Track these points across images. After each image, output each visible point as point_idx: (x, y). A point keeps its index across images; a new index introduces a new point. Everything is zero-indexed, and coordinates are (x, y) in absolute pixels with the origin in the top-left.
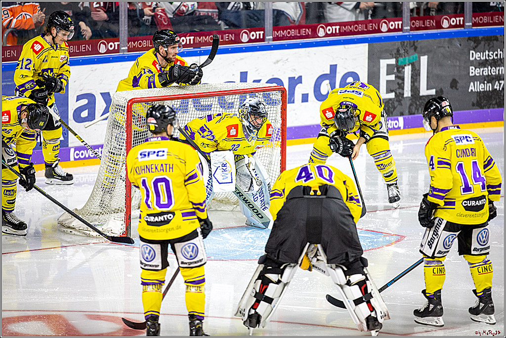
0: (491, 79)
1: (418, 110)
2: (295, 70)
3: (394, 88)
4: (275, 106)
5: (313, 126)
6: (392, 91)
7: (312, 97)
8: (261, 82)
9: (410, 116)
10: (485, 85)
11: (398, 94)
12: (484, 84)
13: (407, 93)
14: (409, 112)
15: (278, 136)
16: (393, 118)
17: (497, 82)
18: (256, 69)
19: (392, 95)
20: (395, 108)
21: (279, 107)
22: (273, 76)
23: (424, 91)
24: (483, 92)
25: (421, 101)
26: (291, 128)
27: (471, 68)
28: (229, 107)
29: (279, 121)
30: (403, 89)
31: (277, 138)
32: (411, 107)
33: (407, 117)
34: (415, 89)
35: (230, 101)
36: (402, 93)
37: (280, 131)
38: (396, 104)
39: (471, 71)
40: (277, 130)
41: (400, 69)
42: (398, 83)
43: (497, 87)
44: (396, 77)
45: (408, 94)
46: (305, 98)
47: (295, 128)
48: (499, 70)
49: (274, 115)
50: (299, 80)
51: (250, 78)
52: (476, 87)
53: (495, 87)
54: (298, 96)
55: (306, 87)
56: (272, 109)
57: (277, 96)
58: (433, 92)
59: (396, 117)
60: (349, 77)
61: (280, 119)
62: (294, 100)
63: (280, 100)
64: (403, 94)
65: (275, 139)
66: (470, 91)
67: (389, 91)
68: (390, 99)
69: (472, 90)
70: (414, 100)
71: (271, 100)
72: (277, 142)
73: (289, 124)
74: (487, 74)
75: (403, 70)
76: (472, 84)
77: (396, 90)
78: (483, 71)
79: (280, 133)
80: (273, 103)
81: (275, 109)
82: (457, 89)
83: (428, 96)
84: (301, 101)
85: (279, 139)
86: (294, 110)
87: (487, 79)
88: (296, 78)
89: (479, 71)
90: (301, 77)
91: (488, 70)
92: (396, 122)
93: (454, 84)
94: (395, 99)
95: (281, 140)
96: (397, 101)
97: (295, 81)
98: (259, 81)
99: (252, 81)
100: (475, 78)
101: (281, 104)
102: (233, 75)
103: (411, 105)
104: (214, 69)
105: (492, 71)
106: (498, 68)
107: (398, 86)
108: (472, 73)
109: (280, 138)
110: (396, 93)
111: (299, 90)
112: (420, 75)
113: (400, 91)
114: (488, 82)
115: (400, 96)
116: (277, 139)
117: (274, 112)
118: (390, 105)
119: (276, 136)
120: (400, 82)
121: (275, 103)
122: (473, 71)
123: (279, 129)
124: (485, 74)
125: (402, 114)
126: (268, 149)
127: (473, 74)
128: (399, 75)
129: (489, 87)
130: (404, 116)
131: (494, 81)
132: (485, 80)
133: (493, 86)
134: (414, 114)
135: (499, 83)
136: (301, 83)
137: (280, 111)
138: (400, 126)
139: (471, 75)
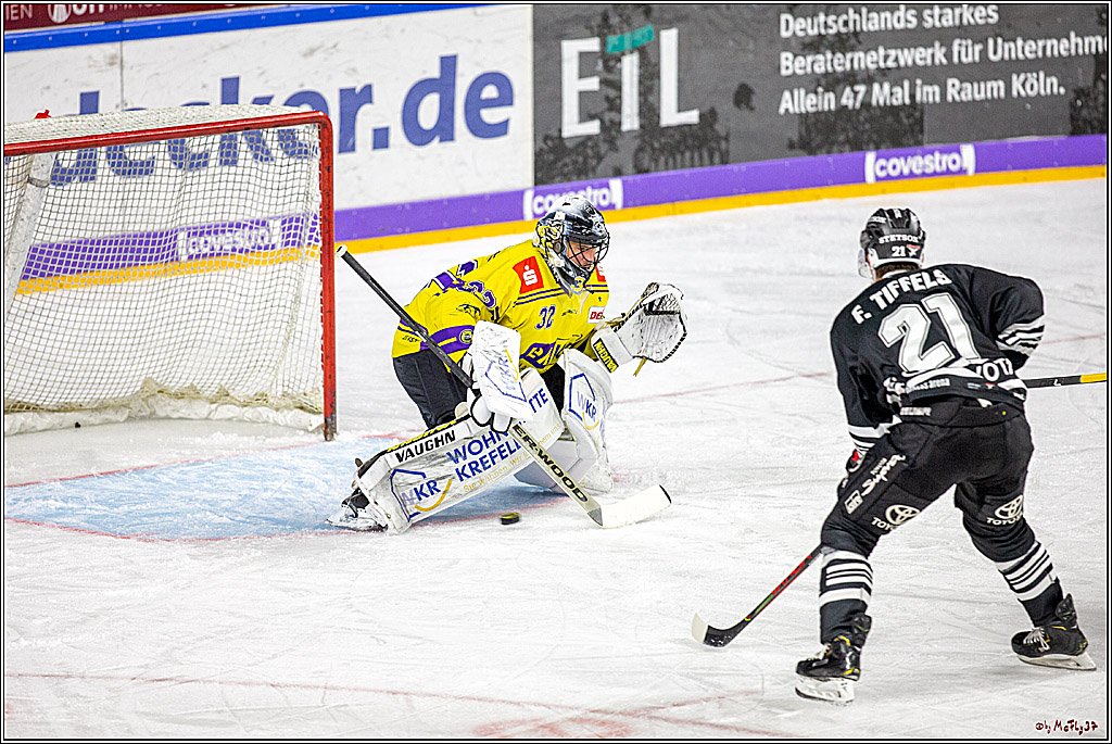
0: (833, 82)
1: (656, 161)
2: (354, 70)
3: (599, 110)
4: (305, 161)
5: (403, 206)
6: (592, 117)
7: (397, 135)
8: (273, 102)
9: (639, 177)
10: (820, 98)
11: (608, 123)
12: (816, 93)
13: (630, 120)
14: (635, 166)
15: (314, 234)
16: (596, 182)
17: (848, 90)
18: (260, 71)
19: (593, 128)
20: (600, 158)
21: (316, 162)
22: (302, 85)
23: (670, 115)
24: (814, 113)
25: (663, 140)
26: (347, 213)
27: (784, 55)
28: (192, 165)
29: (316, 198)
30: (619, 111)
31: (311, 237)
32: (641, 155)
33: (630, 179)
34: (649, 110)
35: (195, 150)
36: (617, 120)
37: (318, 221)
38: (604, 148)
39: (784, 63)
40: (312, 219)
41: (612, 63)
42: (607, 99)
43: (847, 100)
44: (601, 82)
45: (632, 123)
46: (381, 139)
47: (360, 211)
48: (852, 60)
49: (303, 182)
50: (367, 94)
51: (246, 92)
52: (797, 102)
53: (844, 101)
54: (363, 135)
55: (384, 111)
56: (298, 167)
57: (308, 135)
58: (692, 117)
59: (604, 180)
60: (485, 85)
61: (318, 192)
62: (354, 145)
63: (317, 145)
64: (620, 124)
65: (307, 241)
66: (782, 111)
67: (586, 116)
68: (589, 137)
69: (787, 110)
70: (647, 138)
71: (294, 145)
72: (310, 248)
73: (339, 204)
74: (823, 69)
75: (618, 65)
76: (787, 95)
77: (602, 112)
78: (813, 63)
79: (318, 227)
80: (300, 151)
81: (305, 167)
82: (752, 109)
83: (680, 127)
84: (370, 146)
85: (317, 240)
86: (355, 168)
87: (823, 82)
88: (357, 91)
89: (803, 64)
90: (368, 89)
91: (826, 61)
92: (605, 191)
93: (743, 96)
94: (601, 137)
95: (320, 244)
96: (605, 141)
97: (355, 99)
98: (266, 100)
99: (251, 99)
100: (794, 82)
101: (319, 156)
102: (204, 86)
103: (640, 149)
104: (157, 74)
105: (836, 62)
106: (849, 56)
107: (606, 105)
108: (787, 68)
109: (319, 238)
110: (602, 122)
111: (367, 120)
112: (659, 77)
113: (613, 115)
114: (827, 90)
115: (611, 129)
116: (313, 241)
117: (304, 175)
118: (590, 152)
119: (309, 234)
120: (612, 93)
121: (306, 152)
122: (789, 64)
123: (315, 217)
124: (819, 70)
125: (618, 173)
126: (290, 265)
127: (790, 72)
128: (610, 77)
129: (828, 102)
130: (625, 178)
131: (841, 87)
132: (819, 85)
133: (838, 99)
134: (647, 171)
135: (853, 90)
136: (371, 102)
137: (317, 172)
138: (614, 201)
139: (784, 72)
